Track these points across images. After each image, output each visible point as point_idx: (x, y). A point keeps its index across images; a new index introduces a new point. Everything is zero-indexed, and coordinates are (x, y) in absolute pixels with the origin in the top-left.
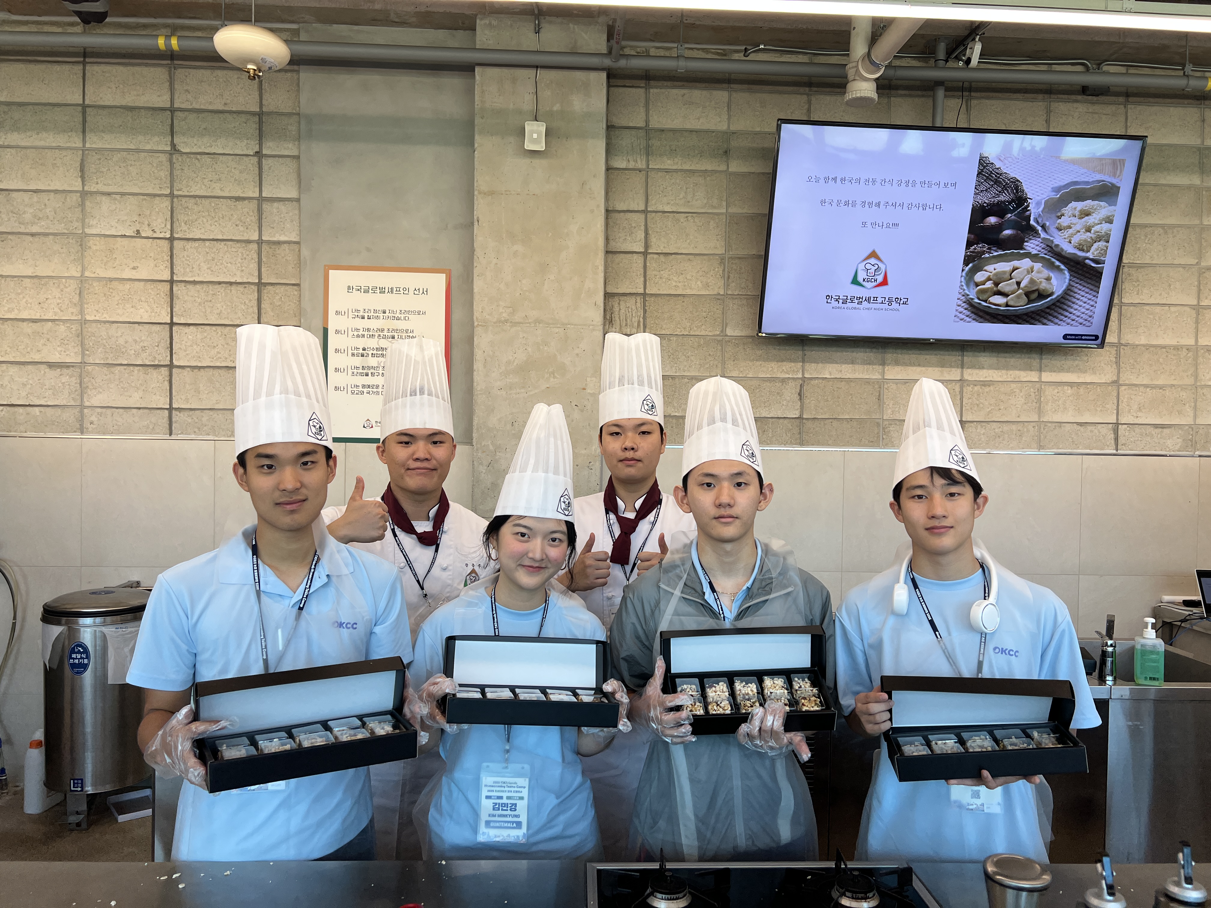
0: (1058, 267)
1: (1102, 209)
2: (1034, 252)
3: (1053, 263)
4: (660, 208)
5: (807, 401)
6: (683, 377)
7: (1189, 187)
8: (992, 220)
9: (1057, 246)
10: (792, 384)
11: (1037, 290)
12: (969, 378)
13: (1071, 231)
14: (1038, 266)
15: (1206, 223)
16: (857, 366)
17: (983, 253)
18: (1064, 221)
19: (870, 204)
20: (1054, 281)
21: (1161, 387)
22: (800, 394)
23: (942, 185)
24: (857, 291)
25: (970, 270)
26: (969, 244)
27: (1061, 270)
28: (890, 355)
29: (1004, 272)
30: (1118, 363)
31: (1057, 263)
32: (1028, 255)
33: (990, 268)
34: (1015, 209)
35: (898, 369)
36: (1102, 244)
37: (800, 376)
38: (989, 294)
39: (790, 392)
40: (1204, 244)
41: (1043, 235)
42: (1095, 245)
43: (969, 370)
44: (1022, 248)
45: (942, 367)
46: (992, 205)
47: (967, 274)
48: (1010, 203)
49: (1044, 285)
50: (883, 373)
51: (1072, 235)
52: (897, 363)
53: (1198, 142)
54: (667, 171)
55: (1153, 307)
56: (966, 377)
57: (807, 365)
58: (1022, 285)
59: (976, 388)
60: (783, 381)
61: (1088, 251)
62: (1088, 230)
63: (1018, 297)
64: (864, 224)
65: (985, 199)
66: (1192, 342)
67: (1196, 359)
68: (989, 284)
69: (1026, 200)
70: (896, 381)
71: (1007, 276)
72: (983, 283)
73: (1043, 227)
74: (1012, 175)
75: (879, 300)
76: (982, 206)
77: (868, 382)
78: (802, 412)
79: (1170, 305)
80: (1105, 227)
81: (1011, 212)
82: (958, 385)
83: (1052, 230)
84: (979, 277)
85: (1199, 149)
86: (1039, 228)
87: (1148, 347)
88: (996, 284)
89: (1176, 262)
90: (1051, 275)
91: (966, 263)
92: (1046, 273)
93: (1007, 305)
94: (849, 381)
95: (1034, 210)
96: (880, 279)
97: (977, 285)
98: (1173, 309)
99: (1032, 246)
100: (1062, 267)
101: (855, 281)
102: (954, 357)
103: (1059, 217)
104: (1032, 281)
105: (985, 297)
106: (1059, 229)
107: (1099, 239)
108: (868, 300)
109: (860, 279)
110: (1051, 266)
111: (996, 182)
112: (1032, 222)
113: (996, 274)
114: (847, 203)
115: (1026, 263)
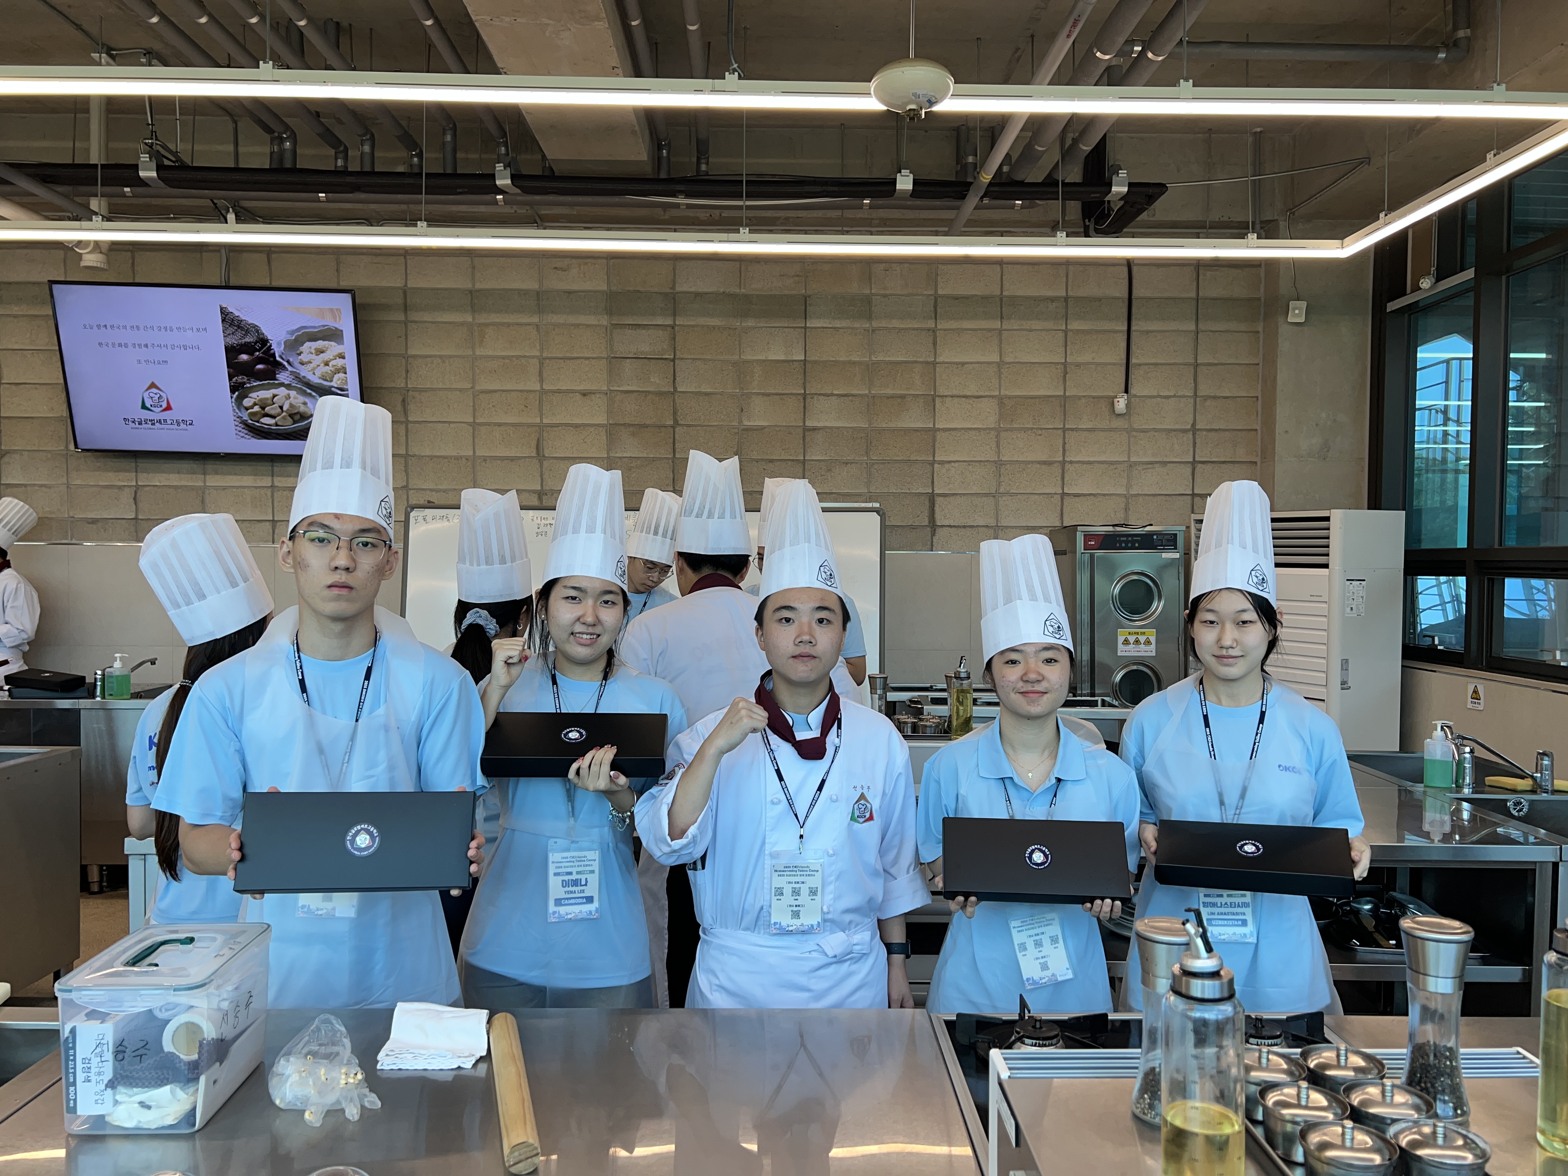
0: (310, 394)
1: (333, 348)
2: (286, 382)
3: (305, 391)
4: (10, 347)
5: (141, 505)
6: (34, 485)
7: (462, 324)
8: (244, 357)
9: (304, 377)
10: (127, 490)
11: (298, 413)
12: (279, 485)
13: (312, 365)
14: (293, 393)
15: (478, 353)
16: (182, 476)
17: (245, 383)
18: (304, 357)
19: (140, 345)
20: (309, 404)
21: (445, 491)
22: (135, 499)
23: (195, 330)
24: (146, 414)
25: (238, 397)
26: (231, 377)
27: (313, 397)
28: (210, 466)
29: (267, 399)
30: (406, 471)
31: (309, 391)
32: (282, 385)
33: (254, 395)
34: (261, 349)
35: (218, 477)
36: (341, 375)
37: (134, 483)
38: (259, 416)
39: (127, 497)
40: (478, 371)
41: (290, 368)
42: (336, 376)
43: (279, 478)
44: (276, 380)
45: (255, 475)
46: (241, 345)
47: (236, 400)
48: (255, 343)
49: (302, 409)
50: (205, 482)
51: (314, 369)
52: (216, 473)
53: (470, 286)
54: (15, 316)
55: (436, 424)
56: (276, 484)
57: (140, 475)
58: (285, 409)
60: (120, 488)
61: (331, 381)
62: (327, 364)
63: (284, 418)
64: (139, 362)
65: (234, 340)
66: (471, 453)
67: (474, 467)
68: (257, 409)
69: (267, 341)
70: (216, 488)
71: (270, 402)
72: (252, 407)
73: (288, 362)
74: (250, 321)
75: (169, 422)
76: (232, 346)
77: (192, 488)
78: (137, 514)
79: (450, 423)
80: (340, 362)
81: (259, 351)
82: (270, 490)
83: (296, 364)
84: (247, 402)
85: (471, 292)
86: (285, 363)
87: (432, 457)
88: (263, 408)
89: (453, 386)
90: (307, 400)
91: (233, 391)
92: (302, 399)
93: (277, 425)
94: (176, 487)
95: (278, 350)
96: (165, 405)
97: (247, 409)
98: (452, 425)
99: (283, 377)
100: (314, 394)
101: (144, 407)
102: (265, 467)
103: (299, 354)
104: (291, 405)
105: (256, 419)
106: (302, 364)
107: (338, 371)
108: (160, 422)
109: (148, 405)
110: (304, 393)
111: (239, 327)
112: (278, 359)
113: (261, 400)
114: (120, 345)
115: (282, 391)
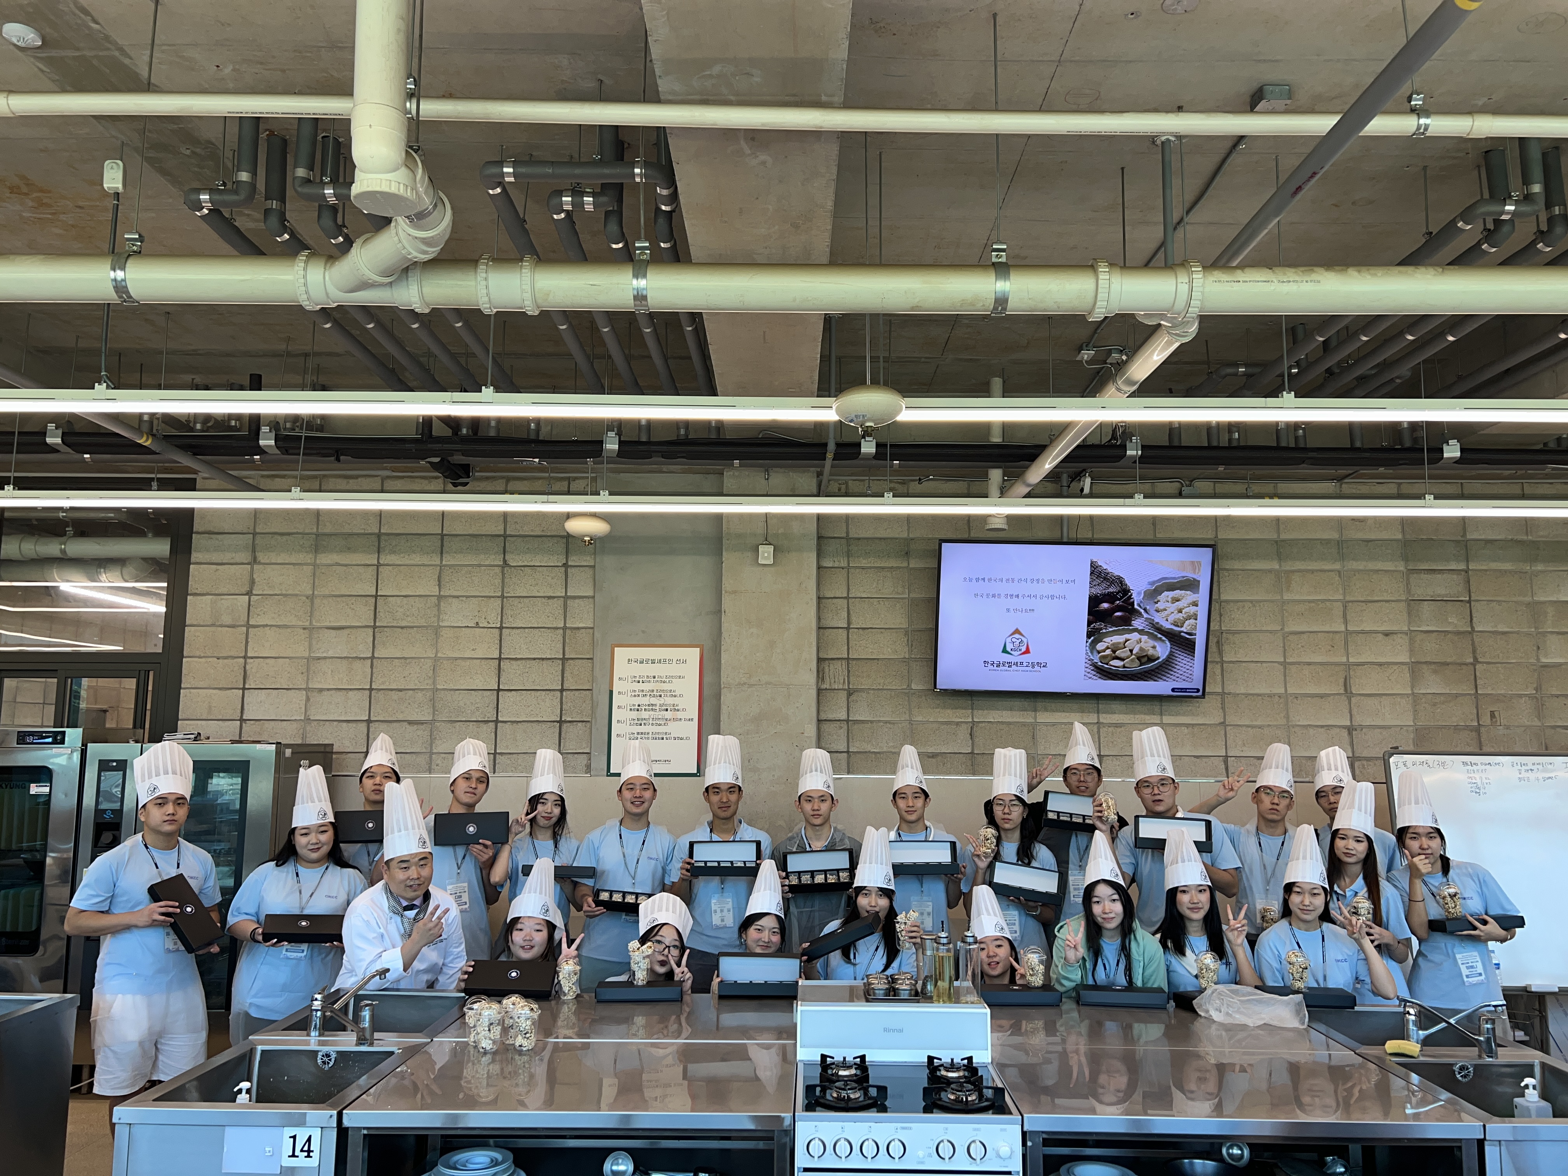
0: (1160, 639)
1: (1188, 597)
2: (1140, 628)
3: (1156, 636)
4: (859, 595)
5: (976, 740)
6: (879, 721)
7: (1270, 571)
8: (1105, 605)
9: (1158, 623)
10: (964, 726)
11: (1146, 655)
12: (1105, 721)
13: (1166, 612)
14: (1144, 638)
15: (1285, 598)
16: (1014, 713)
17: (1101, 629)
18: (1160, 606)
19: (1011, 596)
20: (1158, 648)
21: (1260, 727)
22: (971, 735)
23: (1064, 581)
24: (1006, 658)
25: (1092, 641)
26: (1089, 625)
27: (1163, 641)
28: (1040, 704)
29: (1119, 643)
30: (1223, 708)
31: (1159, 636)
32: (1136, 630)
33: (1107, 640)
34: (1122, 598)
35: (1047, 714)
36: (1192, 621)
37: (970, 720)
38: (1109, 658)
39: (963, 732)
40: (1286, 614)
41: (1145, 615)
42: (1187, 622)
43: (1104, 715)
44: (1131, 625)
45: (1083, 712)
46: (1104, 595)
47: (1090, 644)
48: (1117, 593)
49: (1151, 652)
50: (1035, 718)
51: (1168, 615)
52: (1046, 710)
53: (1275, 536)
54: (863, 568)
55: (1249, 664)
56: (1101, 720)
57: (975, 712)
58: (1134, 652)
59: (1110, 729)
60: (958, 724)
61: (1182, 627)
62: (1180, 611)
63: (1132, 660)
64: (1008, 610)
65: (1098, 591)
66: (1282, 691)
67: (1287, 704)
68: (1108, 652)
69: (1129, 591)
70: (1046, 724)
71: (1122, 645)
72: (1104, 651)
73: (1145, 610)
74: (1116, 573)
75: (1025, 664)
76: (1096, 596)
77: (1024, 724)
78: (973, 749)
79: (1262, 662)
80: (1193, 609)
81: (1119, 600)
83: (1152, 612)
84: (1100, 646)
86: (1142, 611)
87: (1247, 695)
88: (1114, 652)
89: (1264, 628)
90: (1156, 644)
91: (1089, 637)
92: (1151, 643)
93: (1124, 667)
94: (1009, 723)
95: (1137, 598)
96: (1024, 649)
97: (1099, 652)
98: (1264, 665)
99: (1137, 623)
100: (1164, 638)
101: (1005, 651)
102: (1092, 705)
103: (1156, 603)
104: (1141, 649)
105: (1106, 661)
106: (1157, 611)
107: (1189, 618)
108: (1016, 664)
109: (1008, 649)
110: (1155, 638)
111: (1105, 579)
112: (1136, 606)
113: (1113, 644)
114: (994, 596)
115: (1135, 636)
